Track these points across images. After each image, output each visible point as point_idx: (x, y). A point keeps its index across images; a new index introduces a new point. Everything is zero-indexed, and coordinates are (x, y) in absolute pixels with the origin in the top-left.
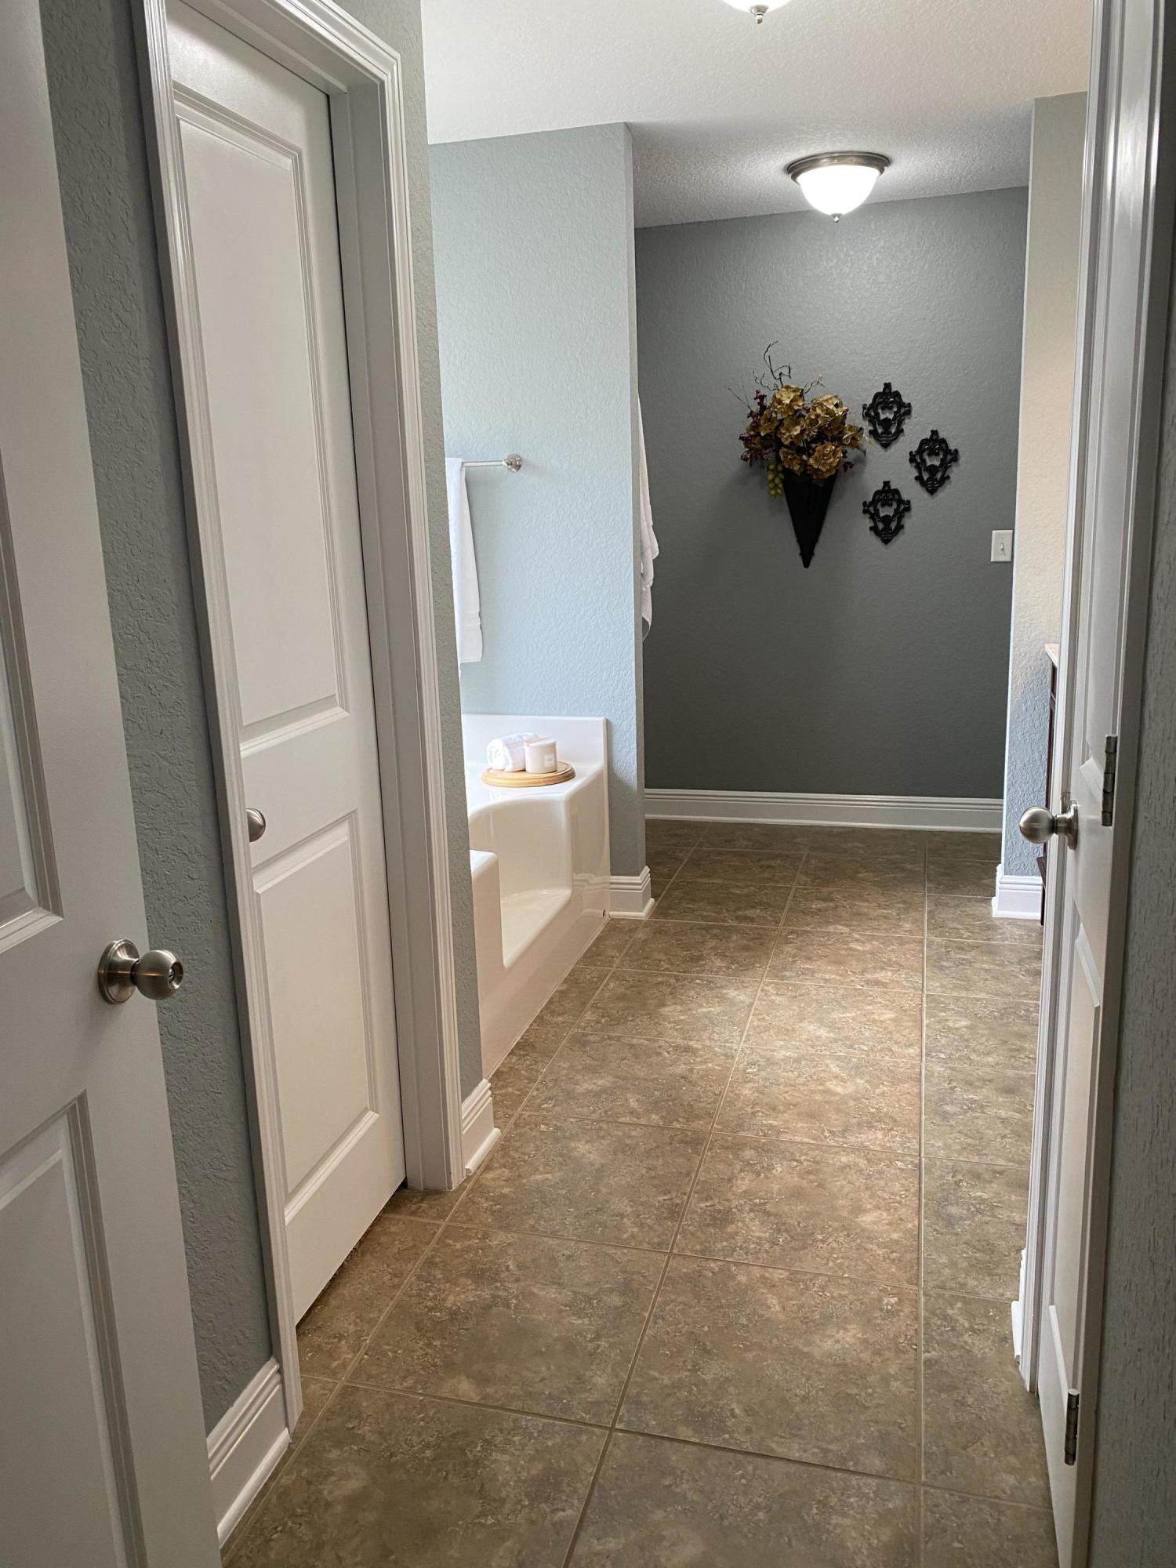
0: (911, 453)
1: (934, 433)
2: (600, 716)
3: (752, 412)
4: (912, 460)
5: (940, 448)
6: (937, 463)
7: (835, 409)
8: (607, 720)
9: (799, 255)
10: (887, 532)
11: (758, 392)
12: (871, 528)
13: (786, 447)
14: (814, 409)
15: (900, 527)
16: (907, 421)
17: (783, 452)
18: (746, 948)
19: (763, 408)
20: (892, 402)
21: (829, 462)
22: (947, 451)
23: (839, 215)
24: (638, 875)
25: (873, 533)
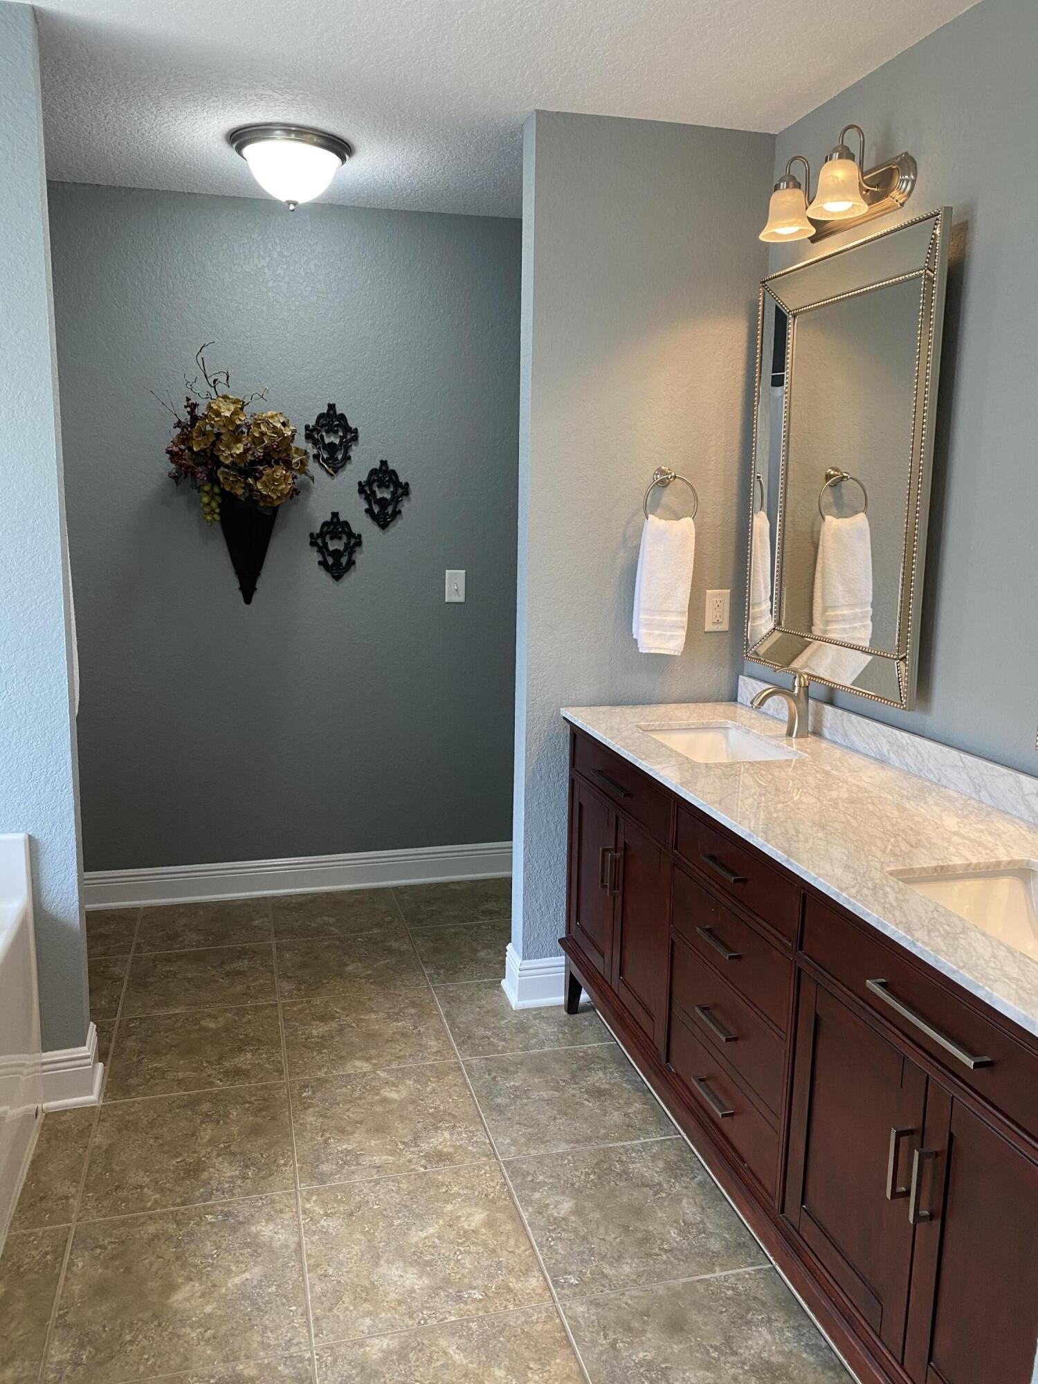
0: (360, 483)
1: (384, 463)
2: (17, 832)
3: (180, 422)
4: (361, 490)
5: (390, 480)
6: (387, 496)
7: (282, 428)
8: (30, 836)
9: (225, 246)
10: (337, 567)
11: (188, 399)
12: (320, 563)
13: (227, 466)
14: (258, 426)
15: (351, 563)
16: (353, 447)
17: (223, 472)
18: (255, 1131)
19: (194, 418)
20: (337, 426)
21: (280, 488)
22: (398, 484)
23: (295, 204)
24: (85, 1045)
25: (322, 567)
